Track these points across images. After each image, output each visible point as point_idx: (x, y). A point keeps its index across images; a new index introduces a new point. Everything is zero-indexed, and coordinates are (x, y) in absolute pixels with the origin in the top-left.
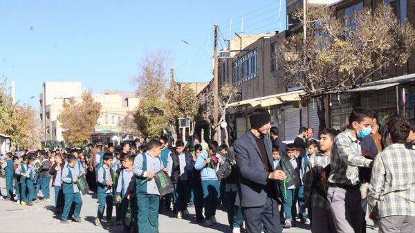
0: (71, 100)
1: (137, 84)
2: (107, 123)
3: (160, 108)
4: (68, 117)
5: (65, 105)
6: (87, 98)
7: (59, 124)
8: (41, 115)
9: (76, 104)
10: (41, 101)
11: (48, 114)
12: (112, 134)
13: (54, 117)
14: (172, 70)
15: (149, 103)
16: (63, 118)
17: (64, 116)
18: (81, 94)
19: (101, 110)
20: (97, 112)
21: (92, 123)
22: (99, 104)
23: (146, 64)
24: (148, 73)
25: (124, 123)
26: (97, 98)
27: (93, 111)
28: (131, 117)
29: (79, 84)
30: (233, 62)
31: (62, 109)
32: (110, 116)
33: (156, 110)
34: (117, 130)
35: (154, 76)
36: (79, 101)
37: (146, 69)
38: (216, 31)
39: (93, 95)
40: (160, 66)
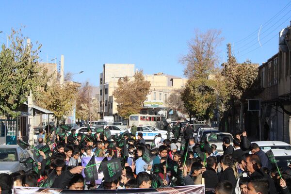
0: (126, 79)
1: (187, 63)
2: (155, 99)
3: (211, 86)
4: (122, 93)
5: (119, 83)
6: (139, 77)
7: (114, 99)
8: (101, 91)
9: (128, 82)
10: (101, 79)
11: (106, 91)
12: (159, 109)
13: (110, 93)
14: (229, 46)
15: (199, 82)
17: (118, 92)
18: (133, 75)
19: (151, 88)
20: (147, 89)
21: (142, 98)
22: (149, 82)
24: (198, 52)
25: (172, 99)
26: (147, 78)
27: (143, 89)
28: (178, 95)
29: (133, 66)
31: (117, 86)
32: (158, 93)
33: (206, 88)
34: (164, 106)
36: (132, 80)
37: (195, 49)
39: (144, 75)
40: (209, 46)
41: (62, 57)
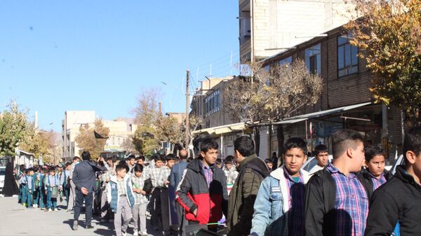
0: (87, 125)
1: (135, 114)
2: (114, 144)
3: (152, 133)
4: (83, 139)
5: (80, 130)
6: (98, 124)
7: (76, 144)
8: (63, 137)
9: (89, 128)
10: (63, 126)
11: (68, 136)
13: (72, 139)
14: (160, 103)
15: (143, 129)
16: (79, 139)
17: (80, 138)
18: (94, 121)
19: (110, 134)
20: (106, 135)
21: (102, 144)
22: (108, 129)
23: (142, 98)
24: (144, 105)
25: (126, 144)
26: (106, 124)
28: (131, 139)
29: (93, 112)
30: (204, 98)
31: (79, 132)
32: (116, 139)
33: (148, 134)
35: (149, 108)
36: (92, 126)
37: (142, 102)
38: (188, 75)
39: (102, 122)
40: (153, 100)
41: (37, 112)
